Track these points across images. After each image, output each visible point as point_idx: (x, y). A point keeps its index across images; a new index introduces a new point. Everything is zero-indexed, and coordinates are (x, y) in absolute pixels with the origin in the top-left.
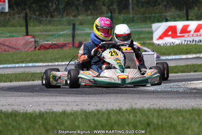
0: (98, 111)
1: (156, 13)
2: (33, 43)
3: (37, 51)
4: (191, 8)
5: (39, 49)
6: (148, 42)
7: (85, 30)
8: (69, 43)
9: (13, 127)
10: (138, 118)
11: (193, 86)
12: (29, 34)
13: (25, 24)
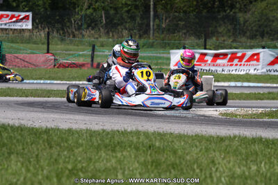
0: (104, 131)
1: (175, 40)
2: (53, 61)
3: (56, 69)
4: (210, 38)
5: (58, 67)
6: (166, 67)
7: (104, 52)
8: (87, 64)
9: (18, 140)
10: (141, 140)
11: (202, 113)
12: (50, 51)
13: (46, 42)
